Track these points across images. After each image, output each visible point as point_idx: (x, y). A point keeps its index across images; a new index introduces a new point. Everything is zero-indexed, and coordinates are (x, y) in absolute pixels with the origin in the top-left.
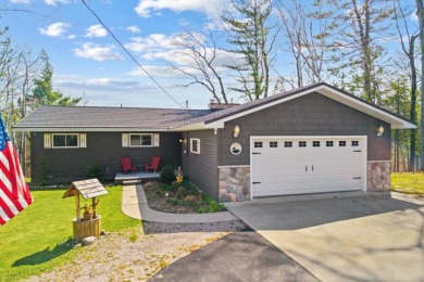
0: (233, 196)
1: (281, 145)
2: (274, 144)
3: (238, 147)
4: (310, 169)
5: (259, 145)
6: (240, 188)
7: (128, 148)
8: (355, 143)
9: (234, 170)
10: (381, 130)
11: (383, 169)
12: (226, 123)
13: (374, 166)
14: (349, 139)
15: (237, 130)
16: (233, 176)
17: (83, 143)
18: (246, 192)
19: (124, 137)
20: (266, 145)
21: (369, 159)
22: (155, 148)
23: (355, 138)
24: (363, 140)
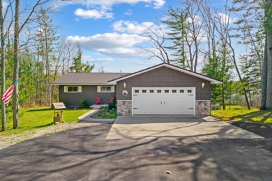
0: (123, 113)
1: (148, 91)
2: (144, 91)
3: (126, 92)
4: (163, 103)
5: (137, 91)
6: (127, 110)
7: (100, 93)
8: (190, 91)
9: (124, 102)
10: (203, 84)
11: (206, 105)
12: (118, 82)
13: (200, 103)
14: (186, 89)
15: (125, 84)
16: (124, 105)
17: (80, 90)
18: (130, 112)
19: (98, 87)
20: (141, 91)
21: (196, 99)
22: (112, 93)
23: (189, 88)
24: (194, 89)
